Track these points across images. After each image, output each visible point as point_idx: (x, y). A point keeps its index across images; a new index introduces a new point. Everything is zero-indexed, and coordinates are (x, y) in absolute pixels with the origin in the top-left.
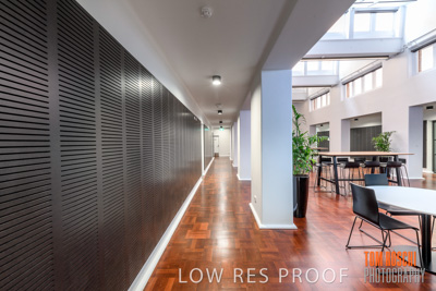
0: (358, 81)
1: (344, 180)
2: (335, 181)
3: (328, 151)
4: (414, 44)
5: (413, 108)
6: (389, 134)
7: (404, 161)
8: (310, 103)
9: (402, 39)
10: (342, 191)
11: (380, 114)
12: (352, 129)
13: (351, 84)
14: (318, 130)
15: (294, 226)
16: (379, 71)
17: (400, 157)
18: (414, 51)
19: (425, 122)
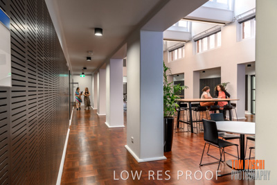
0: (205, 39)
1: (196, 121)
2: (191, 123)
3: (183, 98)
4: (240, 18)
5: (240, 65)
6: (225, 84)
7: (235, 105)
8: (169, 55)
9: (233, 12)
10: (195, 130)
11: (219, 68)
12: (201, 80)
13: (200, 41)
14: (175, 80)
15: (164, 157)
16: (219, 34)
17: (231, 102)
18: (240, 23)
19: (247, 76)
